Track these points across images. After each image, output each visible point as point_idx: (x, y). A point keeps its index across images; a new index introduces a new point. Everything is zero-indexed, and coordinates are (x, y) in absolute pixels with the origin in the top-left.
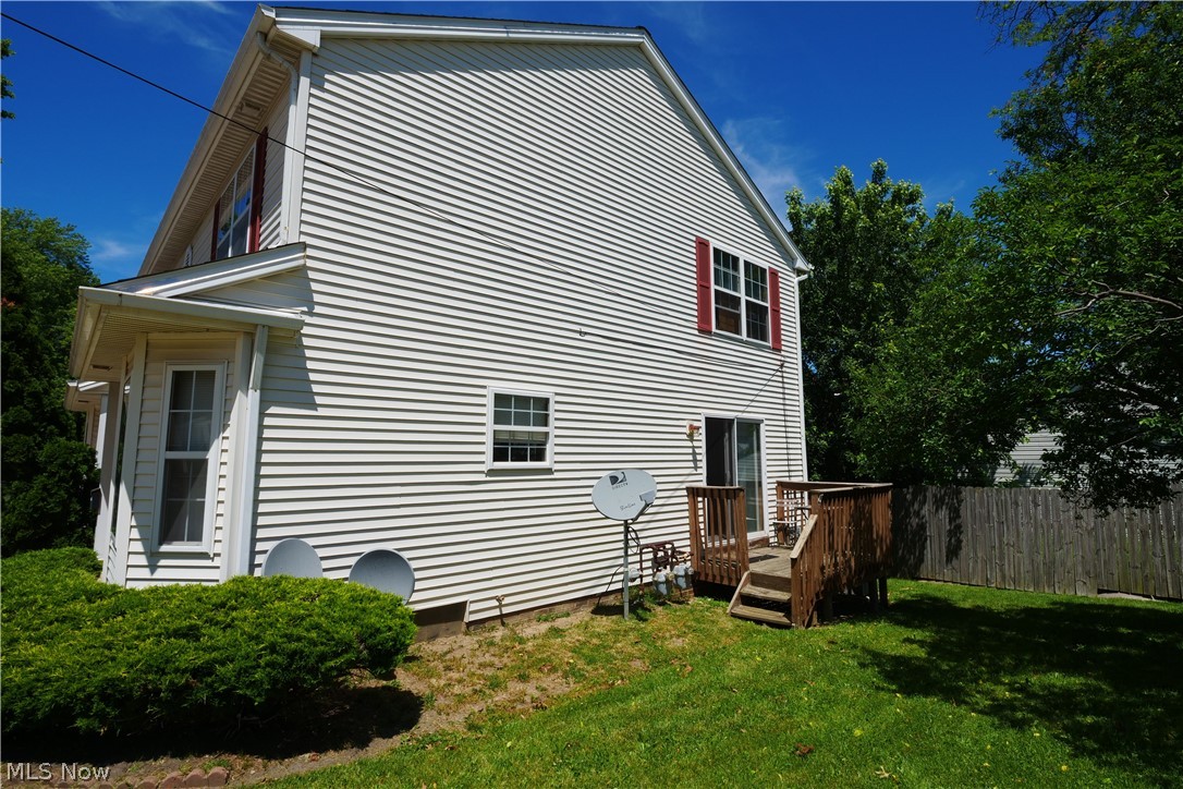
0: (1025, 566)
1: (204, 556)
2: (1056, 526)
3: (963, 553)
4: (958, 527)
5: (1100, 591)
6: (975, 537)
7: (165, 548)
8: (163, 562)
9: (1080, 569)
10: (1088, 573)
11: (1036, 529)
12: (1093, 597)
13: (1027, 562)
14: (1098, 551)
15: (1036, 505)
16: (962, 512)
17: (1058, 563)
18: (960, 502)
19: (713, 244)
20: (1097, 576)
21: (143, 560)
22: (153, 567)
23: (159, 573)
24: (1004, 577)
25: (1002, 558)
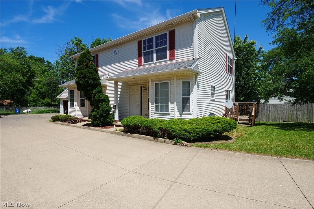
0: (271, 118)
1: (191, 114)
2: (277, 110)
3: (259, 116)
4: (258, 112)
5: (284, 122)
6: (261, 113)
7: (183, 113)
8: (183, 115)
9: (280, 118)
10: (282, 119)
11: (273, 111)
12: (283, 122)
13: (271, 117)
14: (284, 115)
15: (273, 107)
16: (259, 109)
17: (277, 117)
18: (259, 107)
19: (228, 54)
20: (283, 119)
21: (179, 115)
22: (181, 116)
23: (182, 117)
24: (266, 120)
25: (266, 116)
